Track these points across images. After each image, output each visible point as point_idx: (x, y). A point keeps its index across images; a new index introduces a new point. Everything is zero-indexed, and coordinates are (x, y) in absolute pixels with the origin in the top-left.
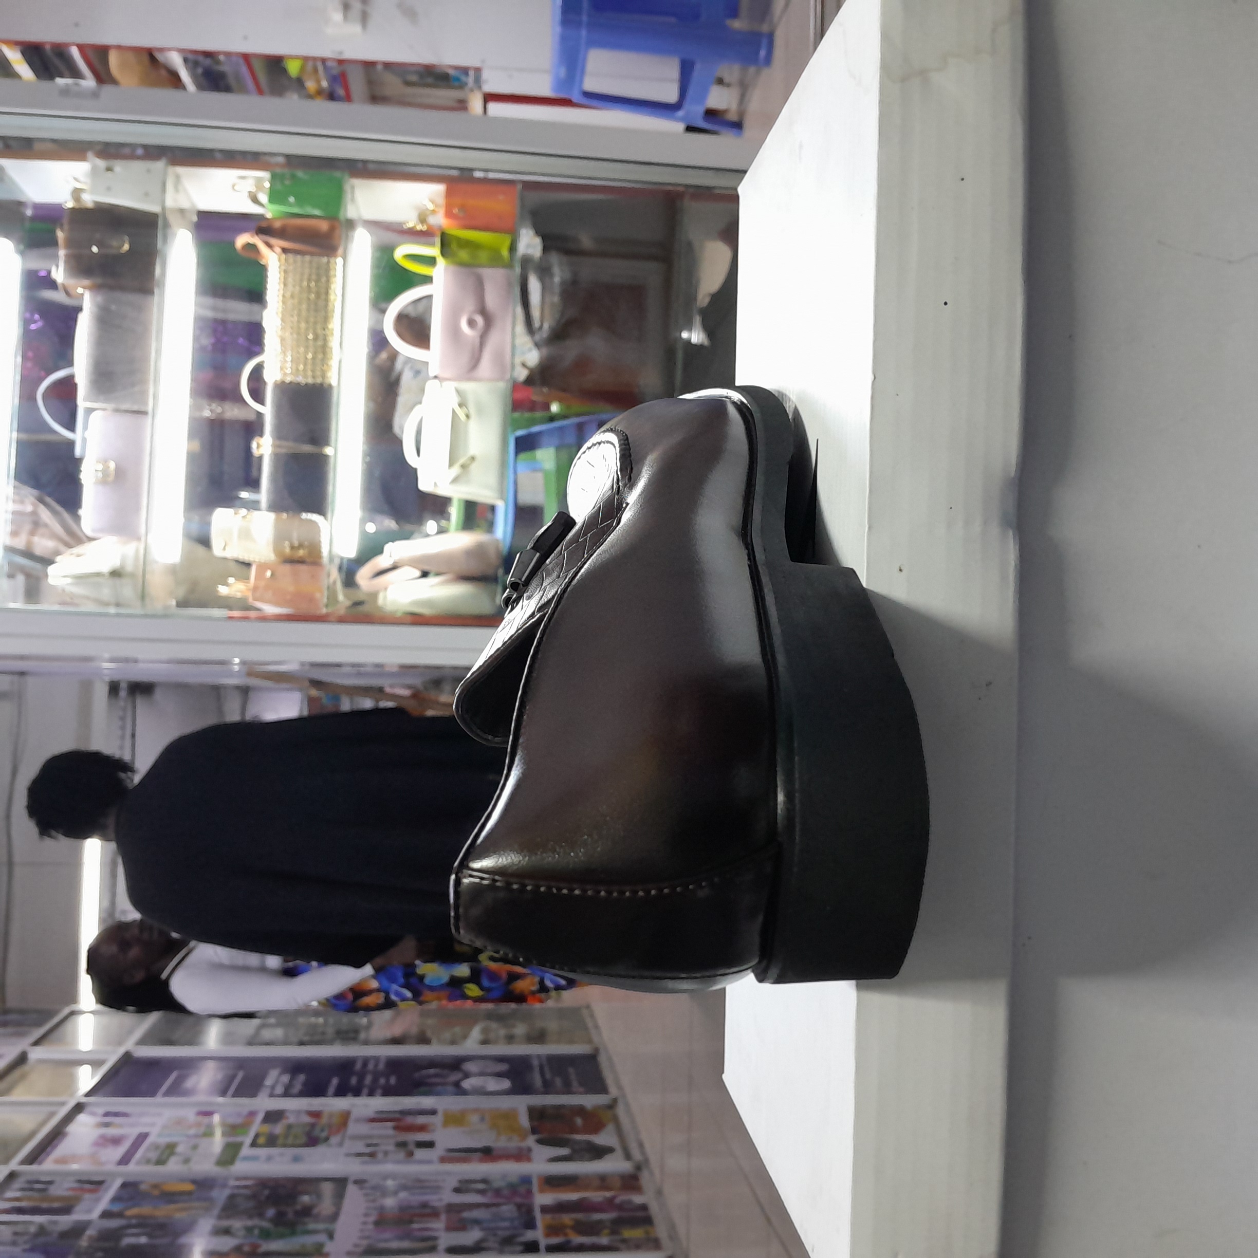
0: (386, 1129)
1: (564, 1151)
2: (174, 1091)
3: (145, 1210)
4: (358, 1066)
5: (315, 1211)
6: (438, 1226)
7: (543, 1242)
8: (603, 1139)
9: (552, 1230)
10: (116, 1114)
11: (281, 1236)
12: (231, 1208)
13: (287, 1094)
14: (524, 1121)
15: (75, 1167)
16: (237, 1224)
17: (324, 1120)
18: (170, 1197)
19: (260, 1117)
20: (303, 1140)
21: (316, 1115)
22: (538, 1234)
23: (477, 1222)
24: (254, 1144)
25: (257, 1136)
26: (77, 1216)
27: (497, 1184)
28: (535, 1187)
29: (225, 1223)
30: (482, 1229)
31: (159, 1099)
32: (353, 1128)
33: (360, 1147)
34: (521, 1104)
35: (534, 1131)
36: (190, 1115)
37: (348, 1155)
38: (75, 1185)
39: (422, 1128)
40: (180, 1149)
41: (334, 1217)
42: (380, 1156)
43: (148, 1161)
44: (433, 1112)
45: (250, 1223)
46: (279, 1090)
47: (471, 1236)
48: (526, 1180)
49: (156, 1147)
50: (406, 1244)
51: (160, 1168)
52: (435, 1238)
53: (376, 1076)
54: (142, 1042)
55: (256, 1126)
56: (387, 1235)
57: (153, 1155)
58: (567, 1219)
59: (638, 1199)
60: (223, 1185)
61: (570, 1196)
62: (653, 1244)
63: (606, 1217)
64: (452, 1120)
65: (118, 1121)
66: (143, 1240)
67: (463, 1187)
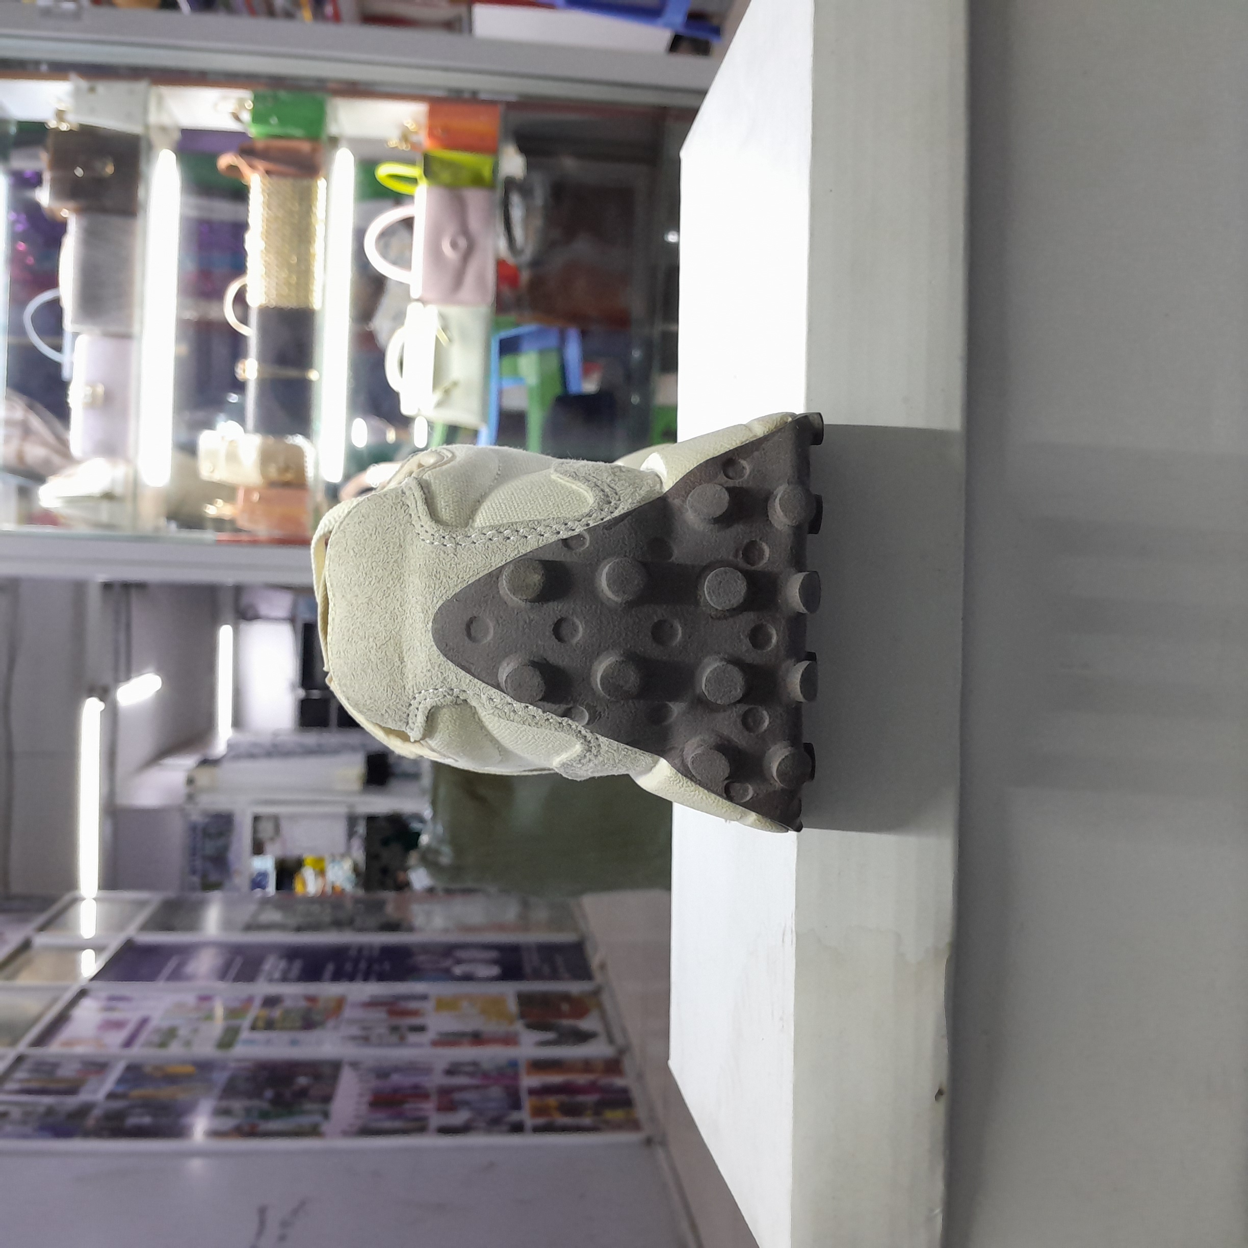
0: (380, 1014)
1: (550, 1036)
2: (177, 975)
3: (147, 1091)
4: (353, 953)
5: (312, 1092)
6: (428, 1107)
7: (529, 1122)
8: (587, 1024)
9: (538, 1111)
10: (121, 999)
11: (278, 1116)
12: (230, 1090)
13: (285, 979)
14: (512, 1006)
15: (80, 1050)
16: (237, 1105)
17: (321, 1004)
18: (172, 1079)
19: (257, 1002)
20: (300, 1023)
21: (312, 999)
22: (525, 1116)
23: (466, 1104)
24: (253, 1028)
25: (256, 1020)
26: (84, 1097)
27: (486, 1066)
28: (523, 1070)
29: (226, 1104)
30: (472, 1110)
31: (160, 984)
32: (348, 1013)
33: (355, 1031)
34: (509, 990)
35: (523, 1015)
36: (190, 999)
37: (343, 1038)
38: (81, 1067)
39: (414, 1013)
40: (183, 1032)
41: (327, 1099)
42: (374, 1039)
43: (149, 1044)
44: (424, 997)
45: (247, 1103)
46: (277, 975)
47: (460, 1117)
48: (513, 1064)
49: (158, 1030)
50: (398, 1124)
51: (161, 1052)
52: (425, 1119)
53: (371, 961)
54: (144, 927)
55: (255, 1011)
56: (381, 1116)
57: (156, 1039)
58: (552, 1101)
59: (619, 1082)
60: (223, 1067)
61: (556, 1079)
62: (634, 1125)
63: (590, 1099)
64: (443, 1005)
65: (121, 1005)
66: (147, 1120)
67: (452, 1070)
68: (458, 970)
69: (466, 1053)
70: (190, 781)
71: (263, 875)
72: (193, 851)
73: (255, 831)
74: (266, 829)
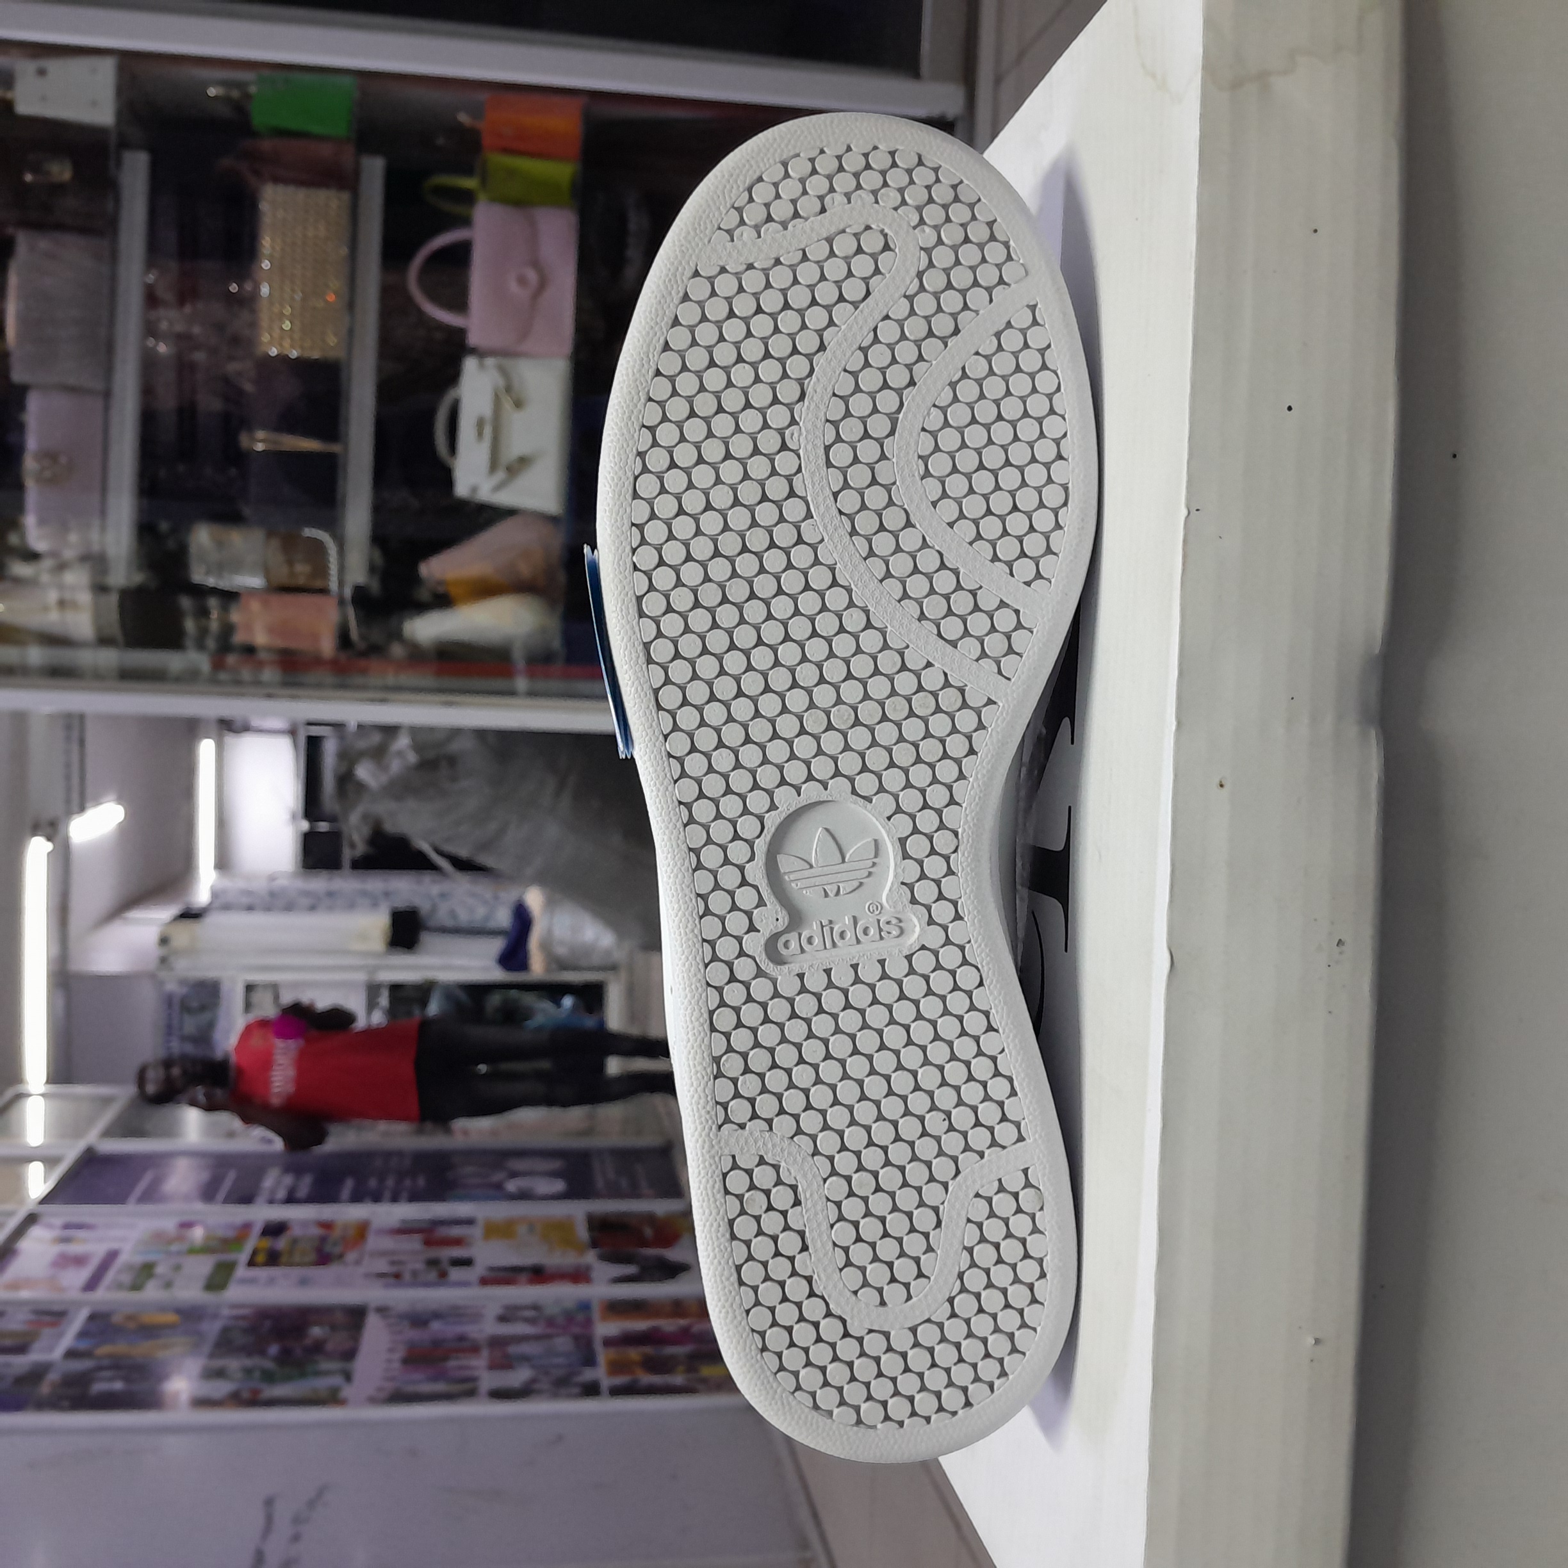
0: (414, 1243)
1: (631, 1270)
2: (151, 1195)
3: (120, 1347)
4: (378, 1161)
5: (330, 1347)
6: (478, 1363)
7: (606, 1382)
8: (676, 1253)
9: (616, 1367)
10: (80, 1226)
11: (288, 1379)
12: (225, 1344)
13: (291, 1199)
14: (582, 1232)
15: (28, 1294)
16: (234, 1364)
17: (337, 1233)
18: (150, 1331)
19: (257, 1229)
20: (312, 1257)
21: (327, 1225)
22: (600, 1373)
23: (525, 1359)
24: (251, 1263)
25: (255, 1253)
26: (35, 1356)
27: (551, 1310)
28: (596, 1314)
29: (218, 1363)
30: (533, 1367)
31: (131, 1207)
32: (373, 1242)
33: (382, 1266)
34: (578, 1211)
36: (169, 1225)
37: (367, 1276)
38: (32, 1317)
39: (458, 1242)
40: (160, 1270)
41: (349, 1355)
42: (407, 1276)
43: (119, 1286)
44: (469, 1222)
45: (248, 1362)
46: (281, 1194)
47: (519, 1376)
48: (585, 1307)
49: (129, 1267)
50: (440, 1387)
51: (135, 1296)
52: (474, 1379)
53: (400, 1175)
54: (108, 1133)
55: (254, 1241)
56: (417, 1376)
57: (127, 1278)
58: (634, 1353)
60: (215, 1316)
61: (640, 1325)
63: (681, 1350)
64: (495, 1231)
65: (81, 1234)
66: (118, 1386)
67: (507, 1315)
68: (512, 1186)
70: (164, 941)
72: (169, 1030)
73: (248, 1004)
74: (262, 1001)
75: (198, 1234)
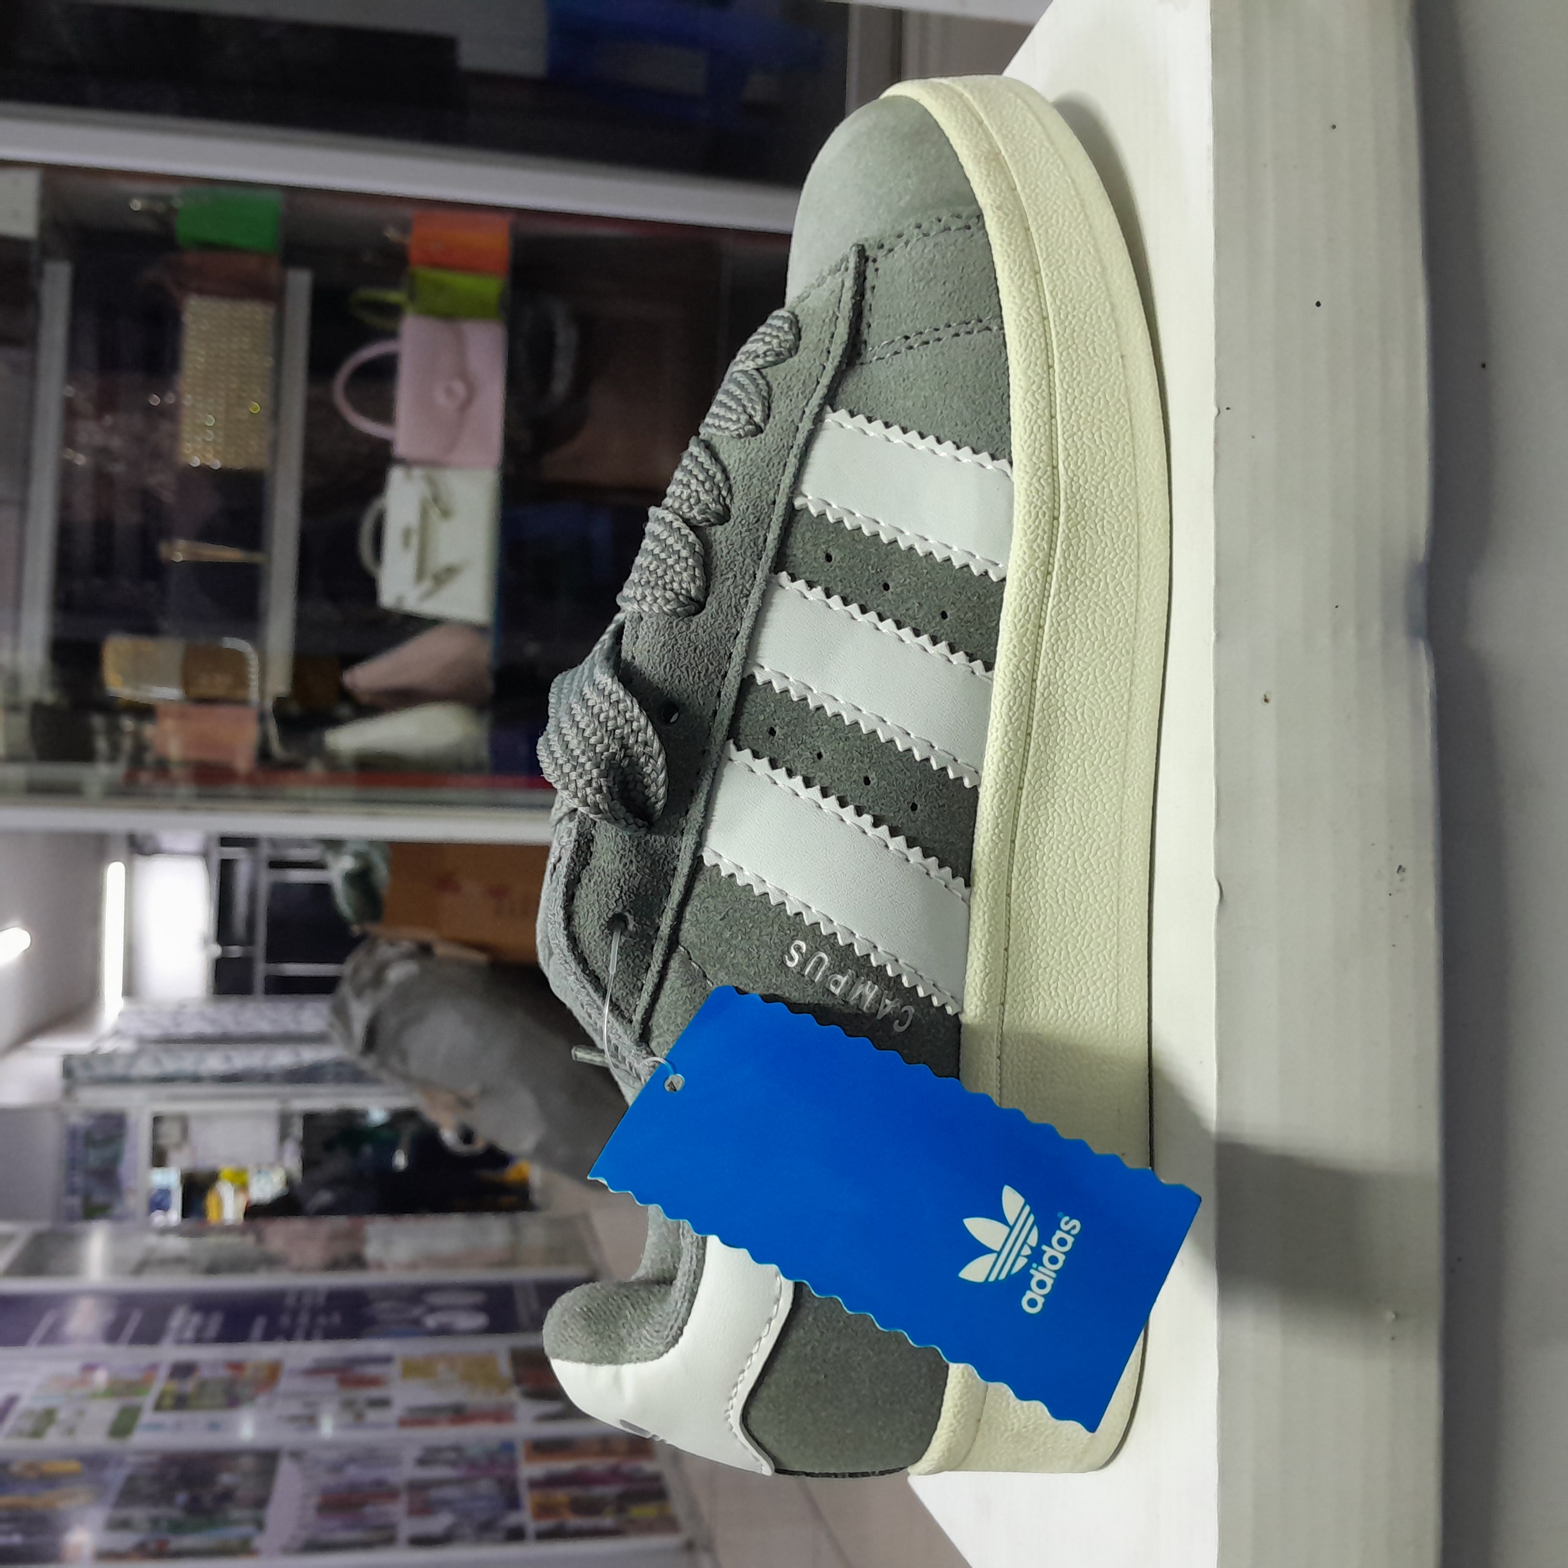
0: (328, 1384)
1: (555, 1407)
2: (53, 1337)
3: (19, 1498)
4: (290, 1301)
5: (239, 1494)
6: (397, 1510)
7: (532, 1526)
9: (543, 1510)
11: (197, 1529)
12: (129, 1494)
13: (199, 1339)
14: (504, 1367)
16: (139, 1514)
17: (249, 1373)
18: (49, 1480)
19: (163, 1372)
20: (221, 1399)
21: (236, 1366)
22: (525, 1517)
23: (446, 1504)
24: (158, 1407)
25: (162, 1396)
27: (473, 1452)
28: (520, 1452)
29: (123, 1513)
30: (454, 1512)
31: (31, 1350)
32: (285, 1384)
33: (296, 1408)
34: (500, 1347)
35: (518, 1381)
36: (71, 1368)
37: (280, 1419)
39: (374, 1382)
40: (63, 1415)
41: (261, 1502)
43: (19, 1433)
44: (387, 1360)
45: (155, 1512)
46: (189, 1334)
47: (440, 1522)
48: (508, 1447)
49: (29, 1413)
50: (356, 1535)
51: (34, 1443)
52: (392, 1526)
53: (314, 1312)
54: (9, 1272)
55: (160, 1383)
56: (333, 1523)
57: (28, 1425)
58: (561, 1495)
59: (648, 1466)
60: (120, 1463)
61: (565, 1465)
62: (669, 1524)
63: (610, 1491)
64: (413, 1369)
66: (16, 1539)
67: (428, 1458)
68: (431, 1322)
69: (445, 1434)
70: (67, 1073)
71: (165, 1192)
72: (72, 1164)
73: (155, 1135)
74: (170, 1133)
75: (101, 1377)
